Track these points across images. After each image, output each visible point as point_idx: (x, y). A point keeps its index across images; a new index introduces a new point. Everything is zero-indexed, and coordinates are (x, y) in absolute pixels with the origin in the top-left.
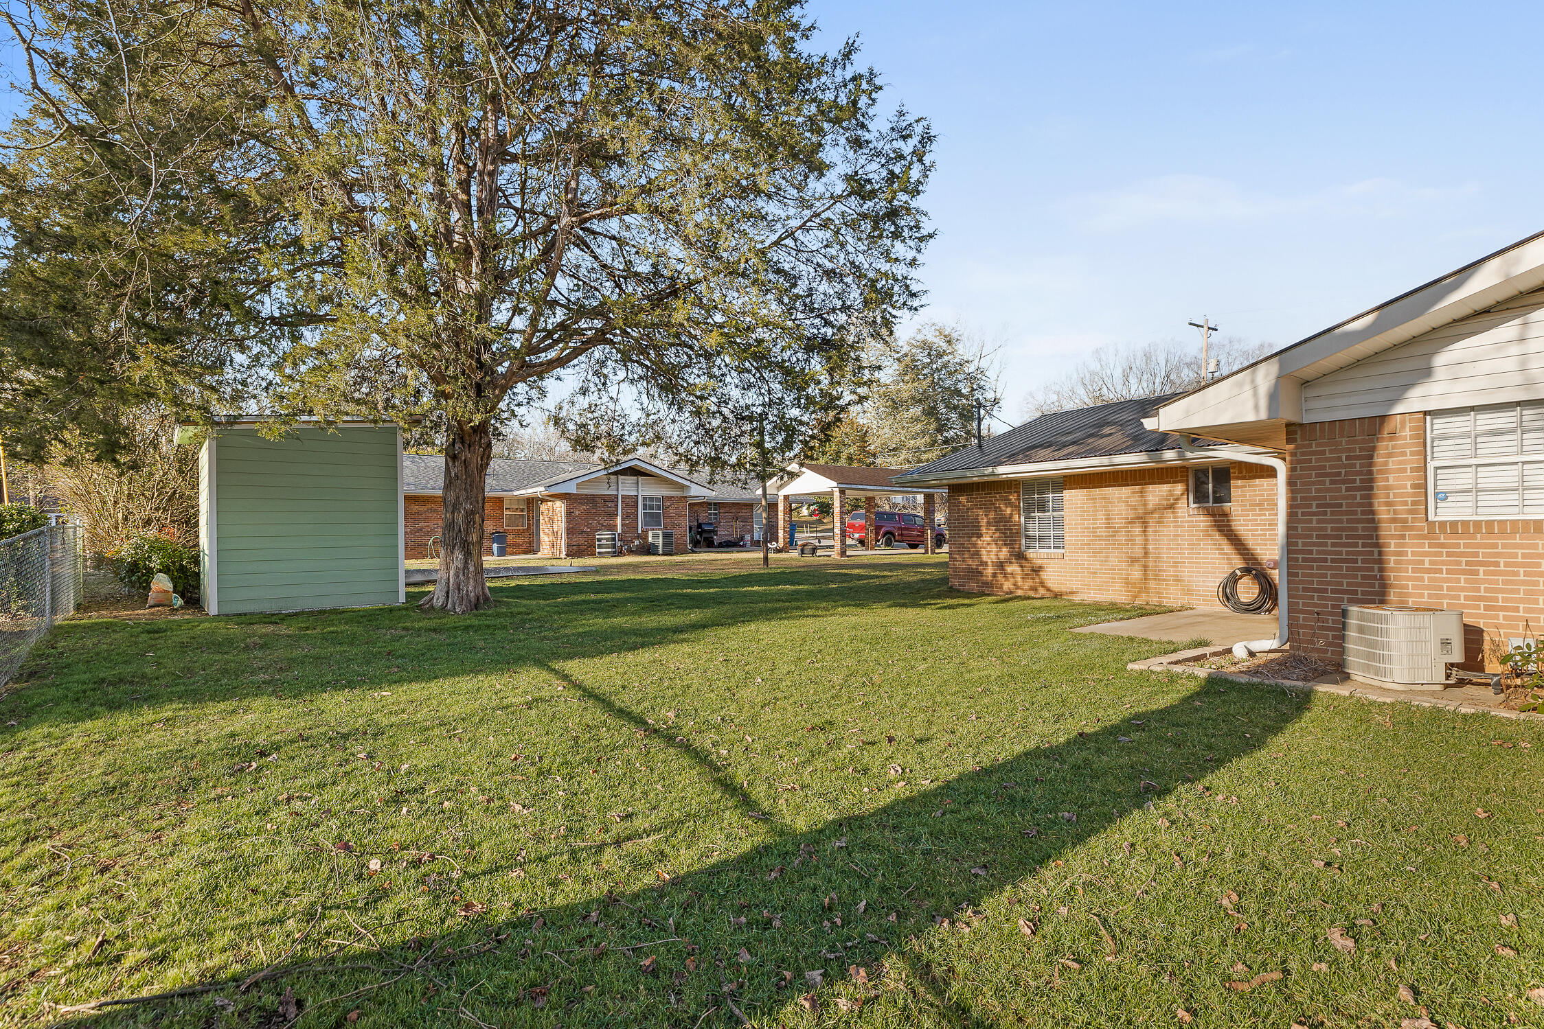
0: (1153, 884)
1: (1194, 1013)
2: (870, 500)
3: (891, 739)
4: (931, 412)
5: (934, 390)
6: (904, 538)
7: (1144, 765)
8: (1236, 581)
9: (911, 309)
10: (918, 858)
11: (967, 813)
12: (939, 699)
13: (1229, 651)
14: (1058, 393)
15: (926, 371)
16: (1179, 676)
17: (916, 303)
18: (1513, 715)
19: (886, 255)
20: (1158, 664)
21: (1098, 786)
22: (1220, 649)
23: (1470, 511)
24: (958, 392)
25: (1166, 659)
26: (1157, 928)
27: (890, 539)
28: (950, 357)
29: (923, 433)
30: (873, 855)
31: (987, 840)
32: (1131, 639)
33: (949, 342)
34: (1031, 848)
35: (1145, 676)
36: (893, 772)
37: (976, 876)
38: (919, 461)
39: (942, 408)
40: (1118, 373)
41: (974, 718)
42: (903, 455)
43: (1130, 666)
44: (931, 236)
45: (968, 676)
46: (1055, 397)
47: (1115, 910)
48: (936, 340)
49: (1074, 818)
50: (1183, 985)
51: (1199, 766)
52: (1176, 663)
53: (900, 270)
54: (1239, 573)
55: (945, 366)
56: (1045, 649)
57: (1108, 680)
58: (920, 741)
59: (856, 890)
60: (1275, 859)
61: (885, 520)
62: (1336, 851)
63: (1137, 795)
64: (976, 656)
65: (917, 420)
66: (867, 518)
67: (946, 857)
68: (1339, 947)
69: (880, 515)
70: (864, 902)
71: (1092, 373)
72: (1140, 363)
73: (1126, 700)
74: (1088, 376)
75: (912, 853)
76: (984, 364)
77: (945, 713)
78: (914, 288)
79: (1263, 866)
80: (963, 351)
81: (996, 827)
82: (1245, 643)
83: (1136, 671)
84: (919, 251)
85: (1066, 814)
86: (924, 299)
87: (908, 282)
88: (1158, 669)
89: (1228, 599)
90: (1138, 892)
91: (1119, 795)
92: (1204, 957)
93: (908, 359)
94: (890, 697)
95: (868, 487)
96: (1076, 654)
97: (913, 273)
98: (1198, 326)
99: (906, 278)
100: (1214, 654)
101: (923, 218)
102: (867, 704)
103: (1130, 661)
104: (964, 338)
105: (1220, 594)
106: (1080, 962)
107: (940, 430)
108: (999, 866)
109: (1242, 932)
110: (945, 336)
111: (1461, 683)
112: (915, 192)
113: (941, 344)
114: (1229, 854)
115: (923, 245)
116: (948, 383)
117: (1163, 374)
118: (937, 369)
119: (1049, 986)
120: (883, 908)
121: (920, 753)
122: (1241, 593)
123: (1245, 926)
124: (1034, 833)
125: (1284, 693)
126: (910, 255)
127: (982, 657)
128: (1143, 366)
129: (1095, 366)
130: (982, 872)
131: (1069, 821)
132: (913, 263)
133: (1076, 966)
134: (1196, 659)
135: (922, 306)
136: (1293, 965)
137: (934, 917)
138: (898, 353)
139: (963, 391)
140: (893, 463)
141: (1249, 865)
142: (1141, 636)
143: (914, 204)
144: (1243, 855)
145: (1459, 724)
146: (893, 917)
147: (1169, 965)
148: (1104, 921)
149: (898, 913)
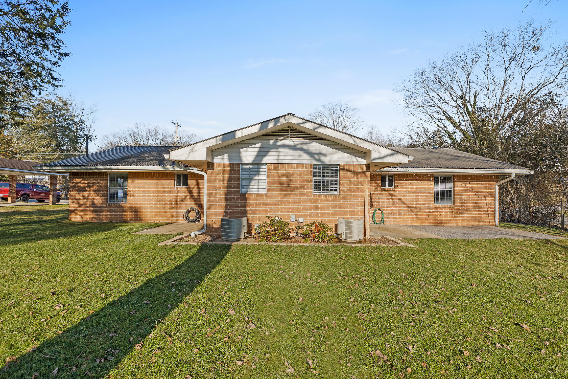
0: (180, 315)
1: (199, 348)
2: (13, 177)
3: (54, 294)
4: (53, 136)
5: (55, 126)
6: (35, 197)
7: (169, 278)
8: (189, 212)
9: (53, 85)
10: (82, 340)
11: (103, 314)
12: (76, 270)
13: (190, 235)
14: (119, 138)
15: (51, 115)
16: (176, 245)
17: (56, 83)
18: (257, 244)
19: (38, 54)
20: (169, 242)
21: (155, 288)
22: (187, 235)
23: (257, 191)
24: (70, 129)
25: (171, 240)
26: (183, 328)
27: (26, 198)
28: (65, 112)
29: (48, 145)
30: (56, 347)
31: (114, 321)
32: (157, 235)
33: (65, 104)
34: (134, 318)
35: (164, 247)
36: (58, 308)
37: (112, 337)
38: (45, 159)
39: (59, 135)
40: (145, 134)
41: (96, 275)
42: (35, 155)
43: (159, 244)
44: (67, 55)
45: (89, 258)
46: (118, 139)
47: (169, 328)
48: (57, 102)
49: (149, 302)
50: (194, 342)
51: (187, 273)
52: (174, 241)
53: (47, 65)
54: (190, 210)
55: (63, 115)
56: (123, 242)
57: (151, 250)
58: (70, 291)
59: (49, 366)
60: (212, 296)
61: (23, 187)
62: (227, 288)
63: (169, 288)
64: (91, 249)
65: (44, 138)
66: (10, 186)
67: (96, 334)
68: (231, 314)
69: (19, 185)
70: (57, 369)
71: (134, 133)
72: (153, 132)
73: (159, 257)
74: (132, 133)
75: (78, 339)
76: (84, 118)
77: (82, 276)
78: (55, 76)
79: (210, 299)
80: (74, 110)
81: (117, 315)
82: (194, 232)
83: (161, 246)
84: (60, 59)
85: (146, 302)
86: (60, 83)
87: (51, 72)
88: (169, 244)
89: (187, 218)
90: (176, 319)
91: (163, 290)
92: (199, 331)
93: (40, 107)
94: (47, 275)
95: (13, 170)
96: (137, 242)
97: (54, 68)
98: (175, 124)
99: (50, 69)
100: (185, 237)
101: (62, 45)
102: (32, 280)
103: (159, 243)
104: (74, 104)
105: (184, 217)
106: (161, 350)
107: (58, 145)
108: (121, 330)
109: (208, 320)
110: (63, 101)
111: (247, 237)
112: (58, 30)
113: (60, 104)
114: (200, 298)
115: (62, 57)
116: (64, 124)
117: (161, 138)
118: (57, 116)
119: (151, 363)
120: (68, 367)
121: (72, 296)
122: (191, 216)
123: (208, 317)
124: (134, 312)
125: (207, 246)
126: (54, 59)
127: (94, 249)
128: (154, 133)
129: (135, 130)
130: (115, 334)
131: (147, 304)
132: (55, 64)
133: (160, 351)
134: (180, 239)
135: (60, 86)
136: (222, 323)
137: (95, 360)
138: (33, 103)
139: (73, 129)
140: (28, 158)
141: (206, 300)
142: (160, 233)
143: (57, 36)
144: (204, 297)
145: (247, 248)
146: (74, 369)
147: (189, 338)
148: (166, 333)
149: (76, 366)
